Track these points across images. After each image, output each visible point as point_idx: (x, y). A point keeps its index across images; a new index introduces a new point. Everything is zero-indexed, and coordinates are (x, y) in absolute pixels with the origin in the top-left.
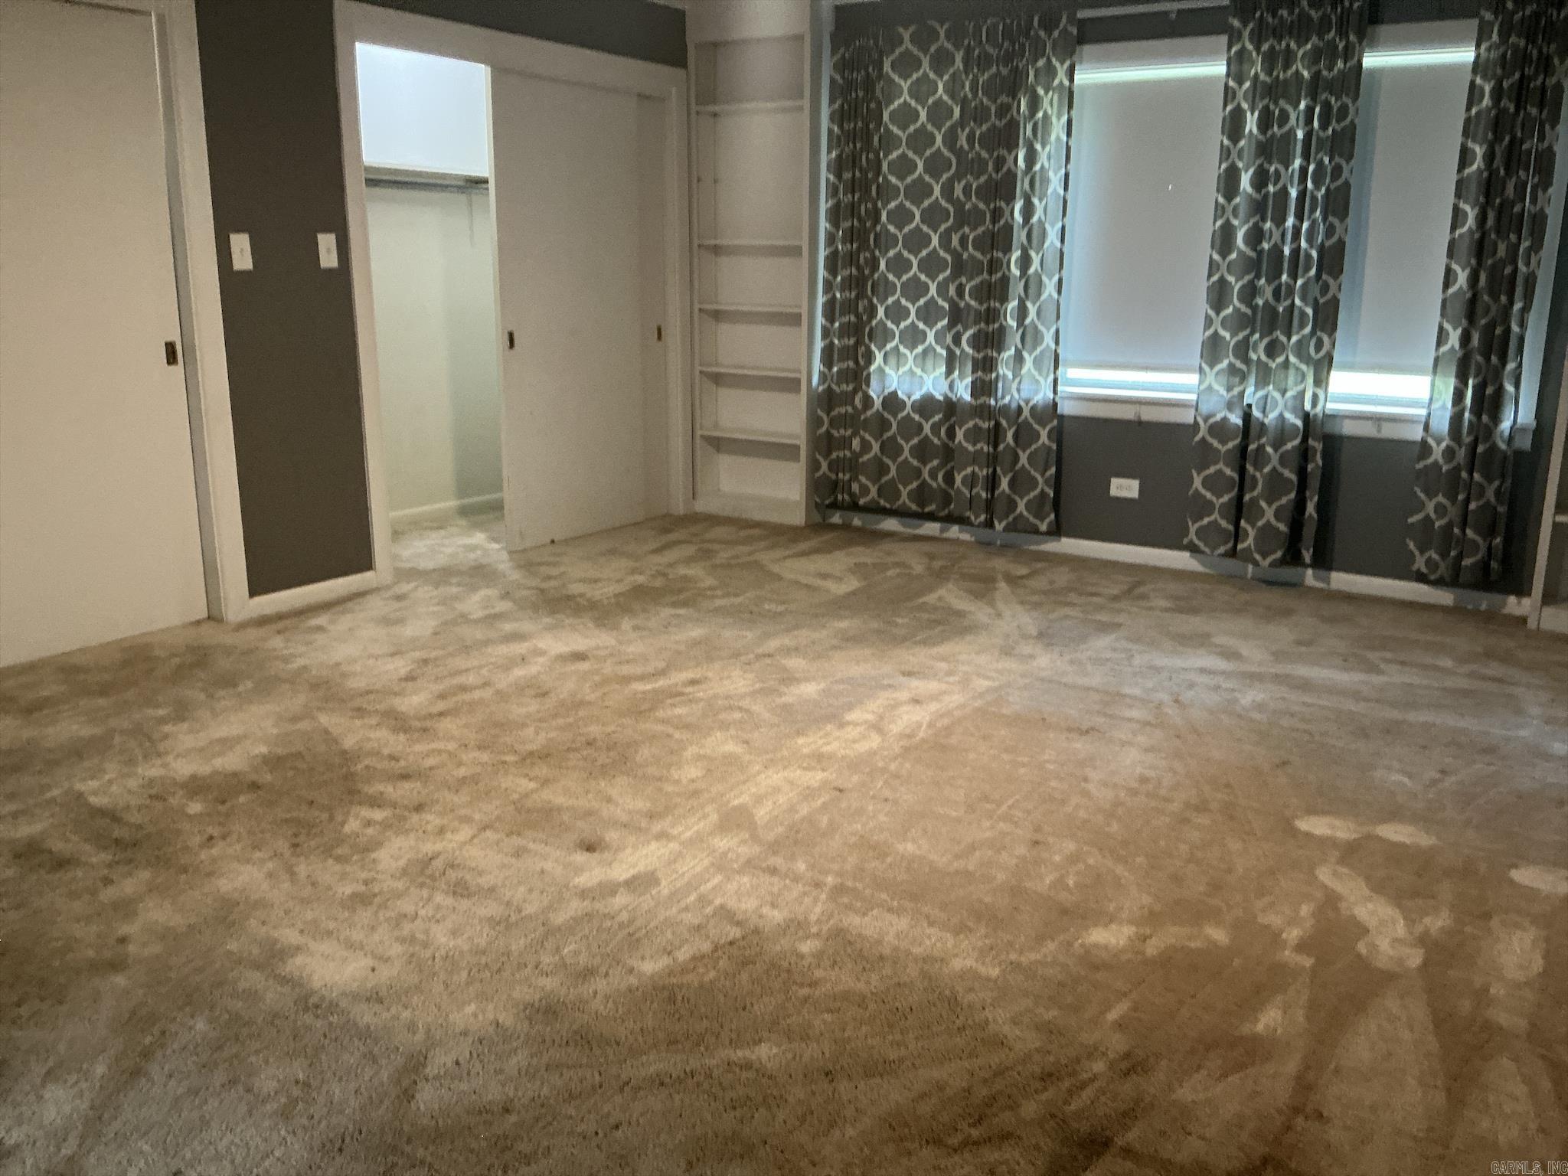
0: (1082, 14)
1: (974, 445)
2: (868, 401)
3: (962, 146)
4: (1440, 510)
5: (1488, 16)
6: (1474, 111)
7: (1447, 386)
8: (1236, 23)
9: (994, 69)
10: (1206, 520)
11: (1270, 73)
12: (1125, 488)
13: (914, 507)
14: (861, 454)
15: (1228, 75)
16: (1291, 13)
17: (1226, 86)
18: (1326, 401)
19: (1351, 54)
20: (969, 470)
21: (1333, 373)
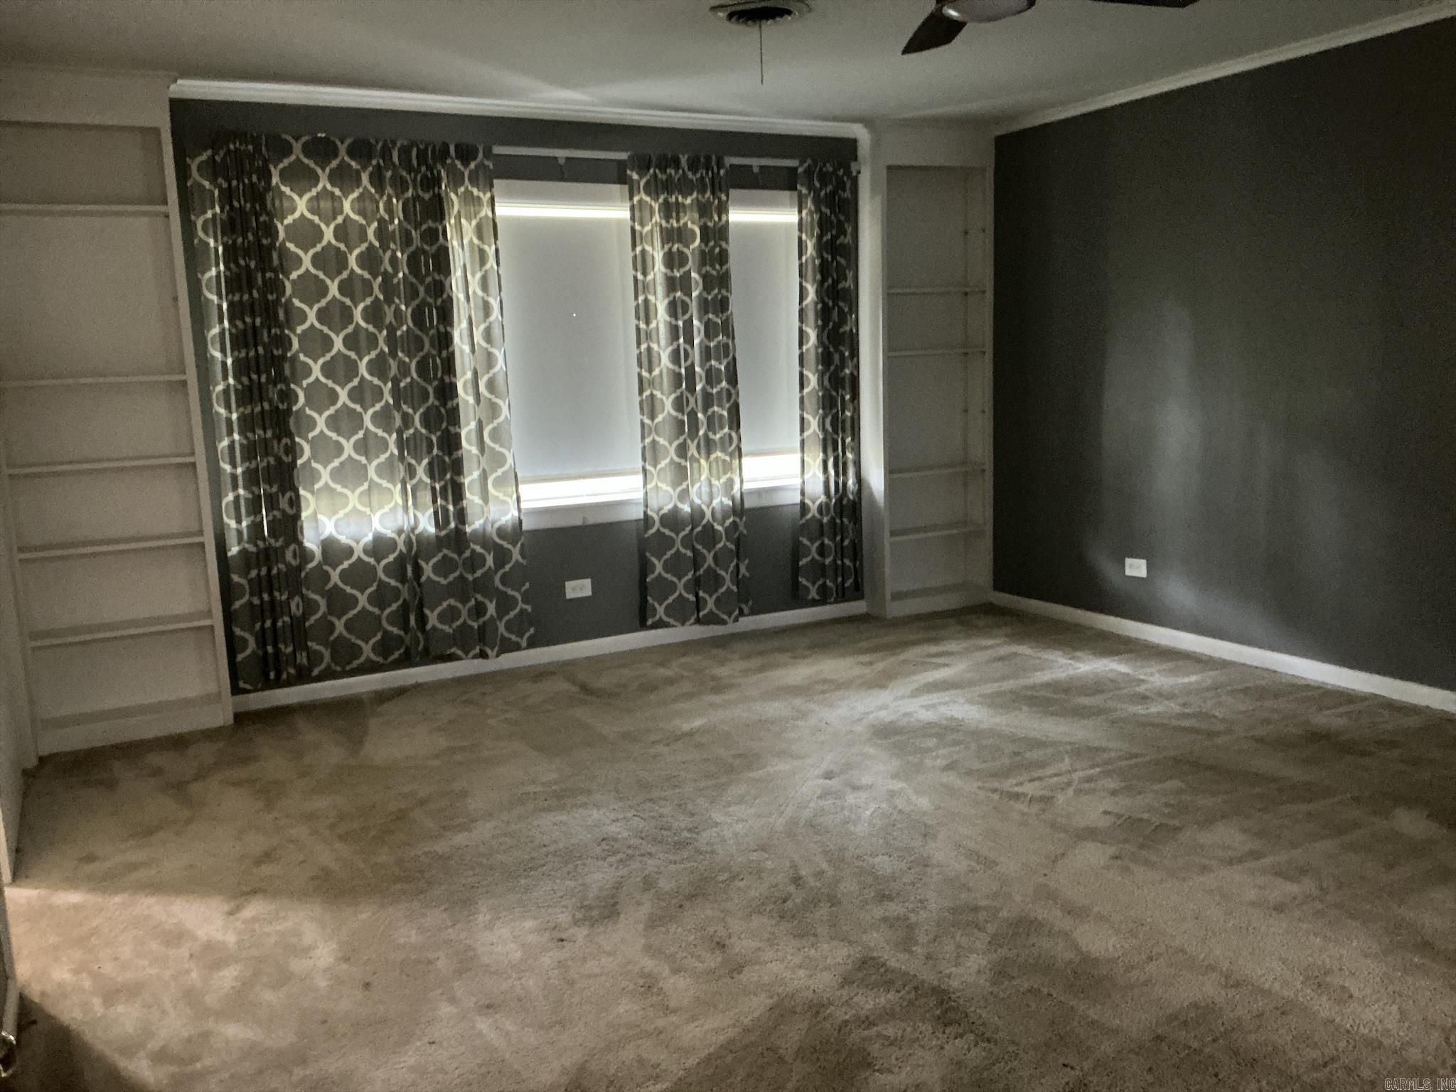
0: (497, 150)
1: (446, 577)
2: (305, 555)
3: (386, 270)
4: (822, 551)
5: (804, 191)
6: (804, 259)
7: (815, 459)
8: (635, 176)
9: (410, 193)
10: (671, 599)
11: (668, 222)
12: (579, 588)
13: (380, 659)
14: (305, 617)
15: (633, 218)
16: (676, 172)
17: (633, 230)
18: (742, 482)
19: (722, 209)
20: (445, 604)
21: (744, 460)
